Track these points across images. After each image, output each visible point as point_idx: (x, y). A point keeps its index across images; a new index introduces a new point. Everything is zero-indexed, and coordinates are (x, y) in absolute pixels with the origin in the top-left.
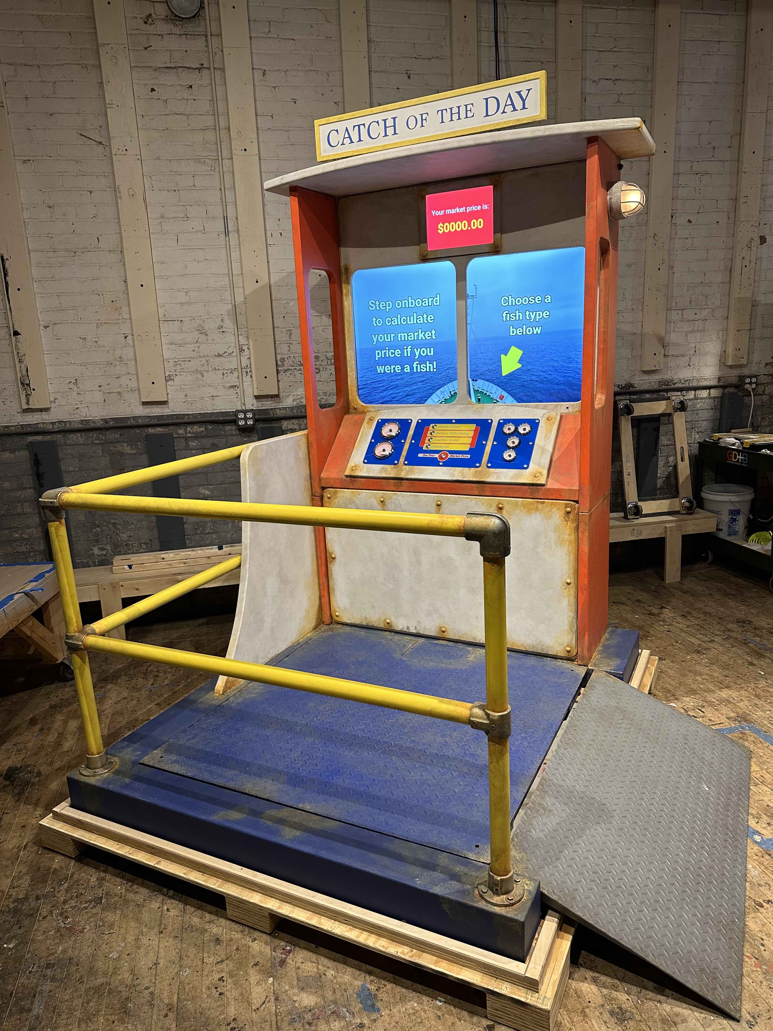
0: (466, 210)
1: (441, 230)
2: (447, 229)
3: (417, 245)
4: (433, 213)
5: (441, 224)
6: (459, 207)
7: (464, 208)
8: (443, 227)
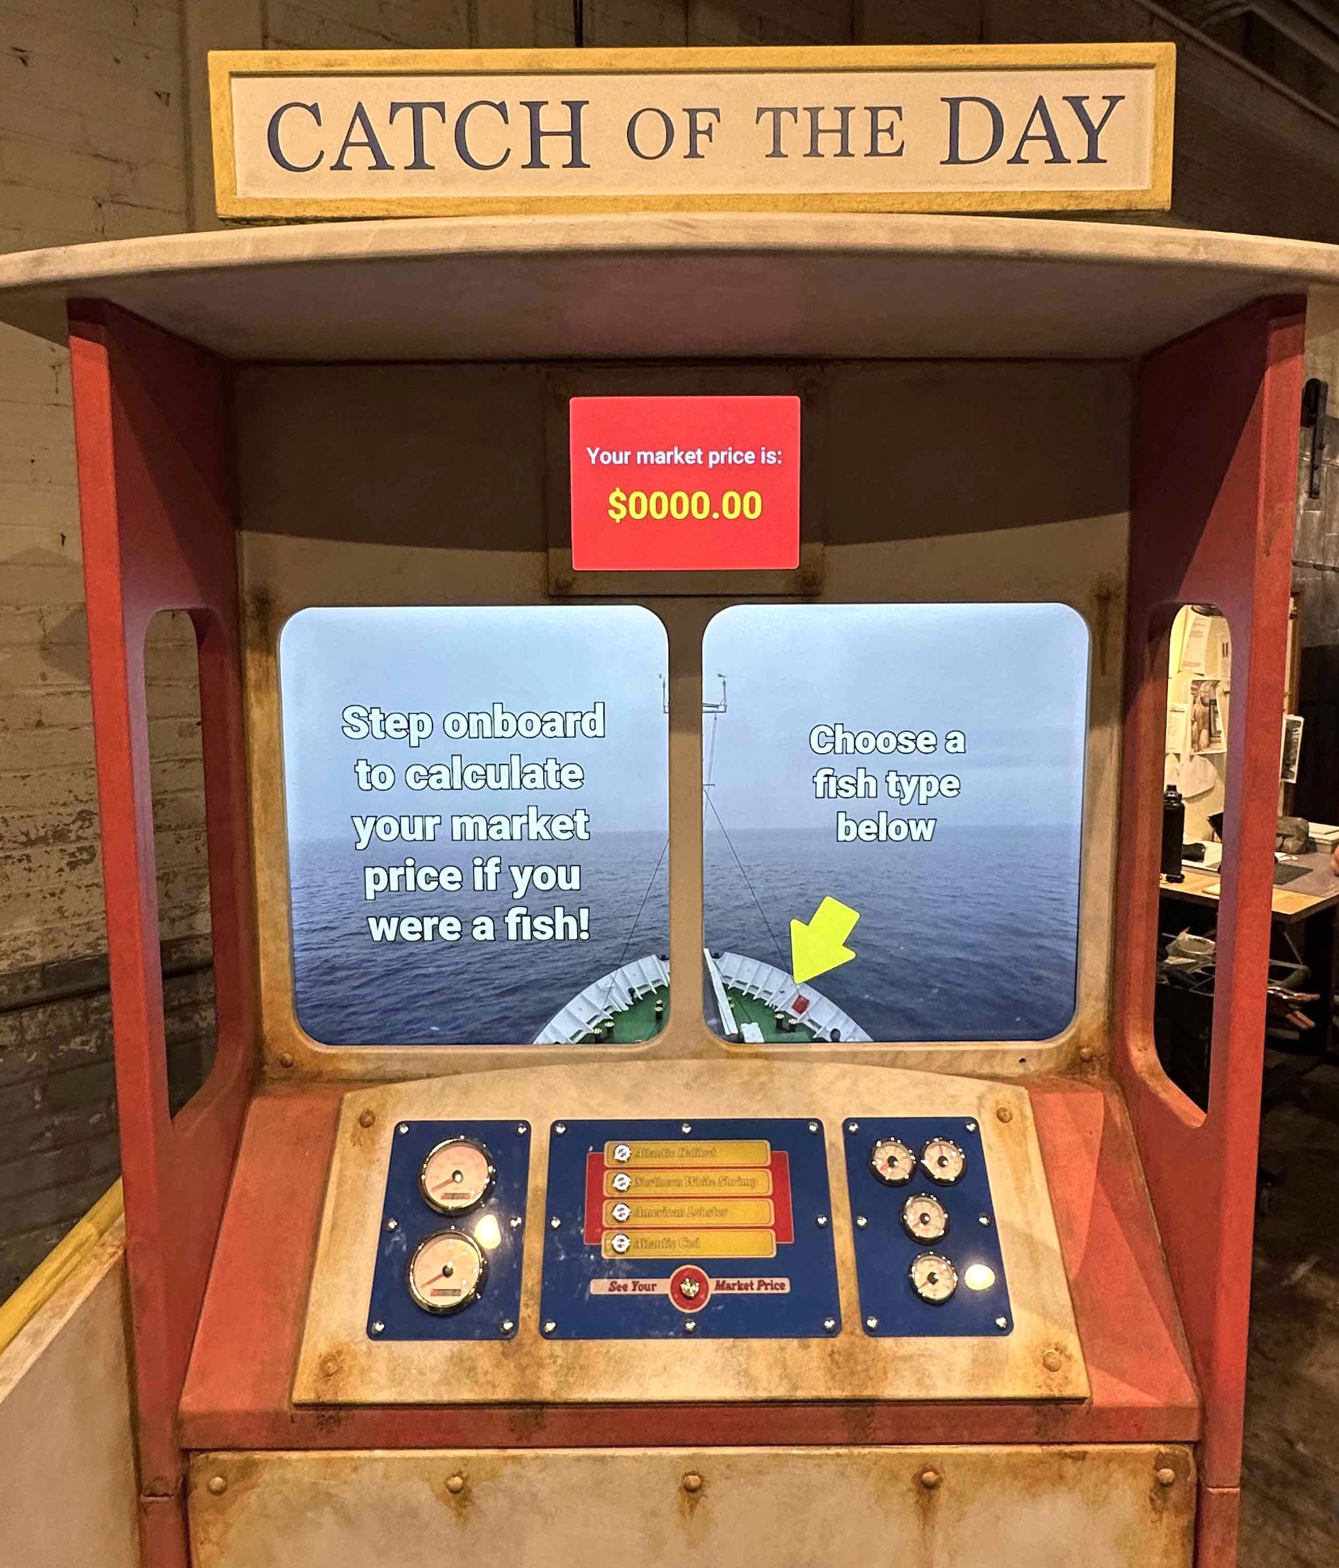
0: (705, 457)
1: (617, 511)
2: (638, 510)
3: (533, 549)
4: (593, 456)
5: (618, 493)
6: (684, 449)
7: (699, 453)
8: (626, 504)
